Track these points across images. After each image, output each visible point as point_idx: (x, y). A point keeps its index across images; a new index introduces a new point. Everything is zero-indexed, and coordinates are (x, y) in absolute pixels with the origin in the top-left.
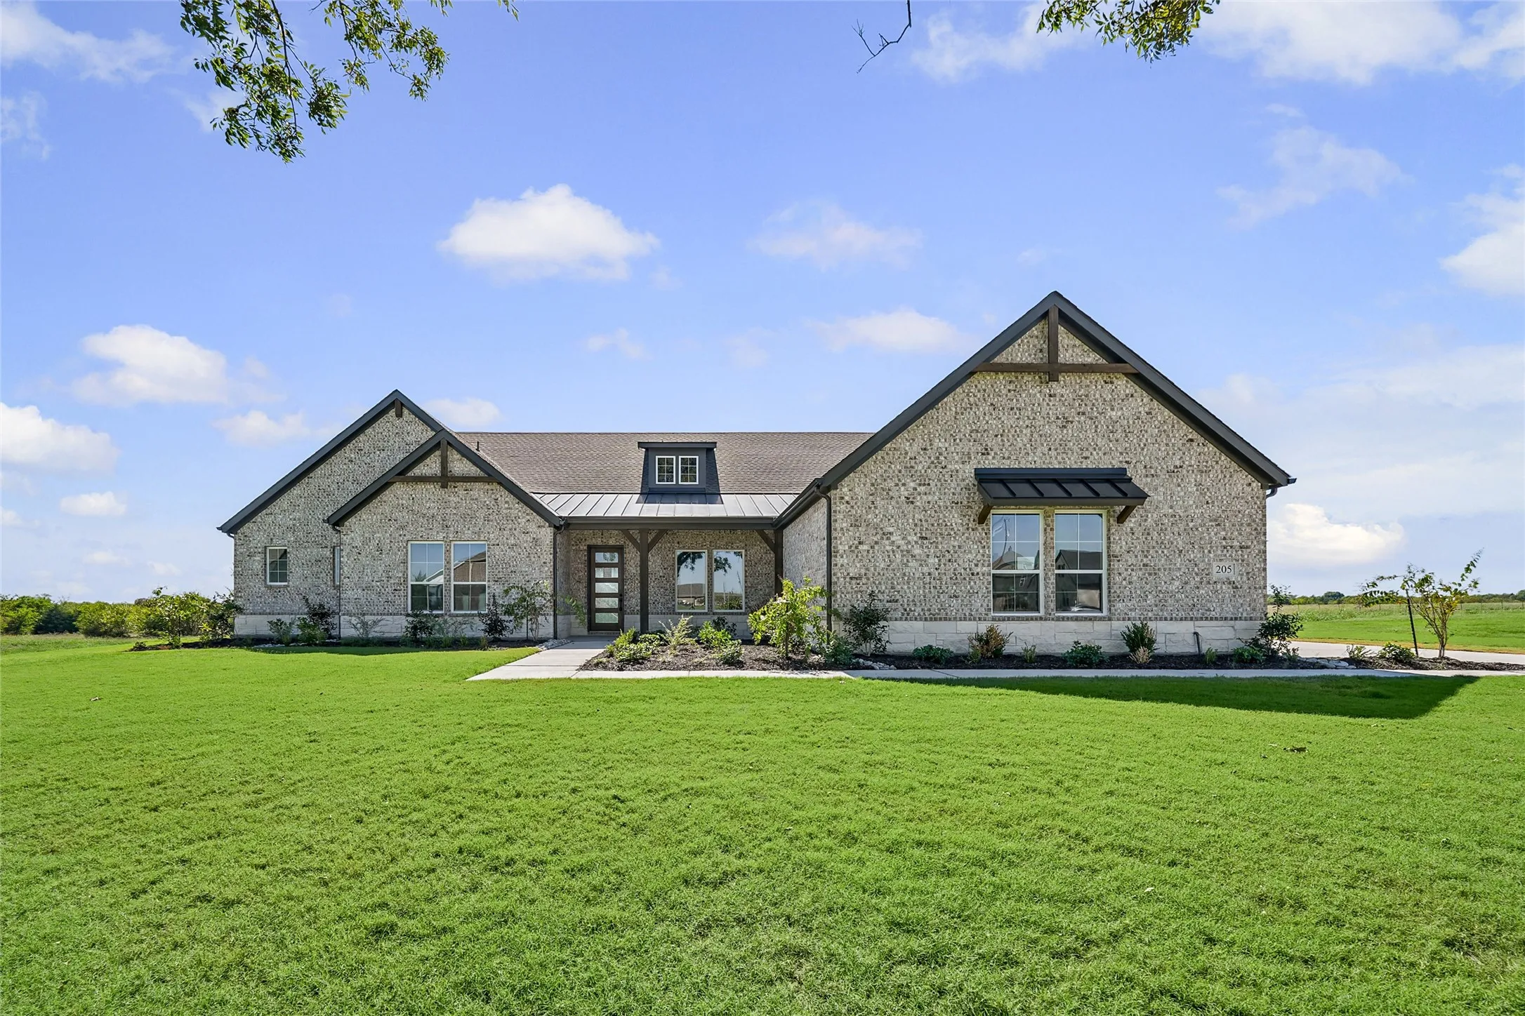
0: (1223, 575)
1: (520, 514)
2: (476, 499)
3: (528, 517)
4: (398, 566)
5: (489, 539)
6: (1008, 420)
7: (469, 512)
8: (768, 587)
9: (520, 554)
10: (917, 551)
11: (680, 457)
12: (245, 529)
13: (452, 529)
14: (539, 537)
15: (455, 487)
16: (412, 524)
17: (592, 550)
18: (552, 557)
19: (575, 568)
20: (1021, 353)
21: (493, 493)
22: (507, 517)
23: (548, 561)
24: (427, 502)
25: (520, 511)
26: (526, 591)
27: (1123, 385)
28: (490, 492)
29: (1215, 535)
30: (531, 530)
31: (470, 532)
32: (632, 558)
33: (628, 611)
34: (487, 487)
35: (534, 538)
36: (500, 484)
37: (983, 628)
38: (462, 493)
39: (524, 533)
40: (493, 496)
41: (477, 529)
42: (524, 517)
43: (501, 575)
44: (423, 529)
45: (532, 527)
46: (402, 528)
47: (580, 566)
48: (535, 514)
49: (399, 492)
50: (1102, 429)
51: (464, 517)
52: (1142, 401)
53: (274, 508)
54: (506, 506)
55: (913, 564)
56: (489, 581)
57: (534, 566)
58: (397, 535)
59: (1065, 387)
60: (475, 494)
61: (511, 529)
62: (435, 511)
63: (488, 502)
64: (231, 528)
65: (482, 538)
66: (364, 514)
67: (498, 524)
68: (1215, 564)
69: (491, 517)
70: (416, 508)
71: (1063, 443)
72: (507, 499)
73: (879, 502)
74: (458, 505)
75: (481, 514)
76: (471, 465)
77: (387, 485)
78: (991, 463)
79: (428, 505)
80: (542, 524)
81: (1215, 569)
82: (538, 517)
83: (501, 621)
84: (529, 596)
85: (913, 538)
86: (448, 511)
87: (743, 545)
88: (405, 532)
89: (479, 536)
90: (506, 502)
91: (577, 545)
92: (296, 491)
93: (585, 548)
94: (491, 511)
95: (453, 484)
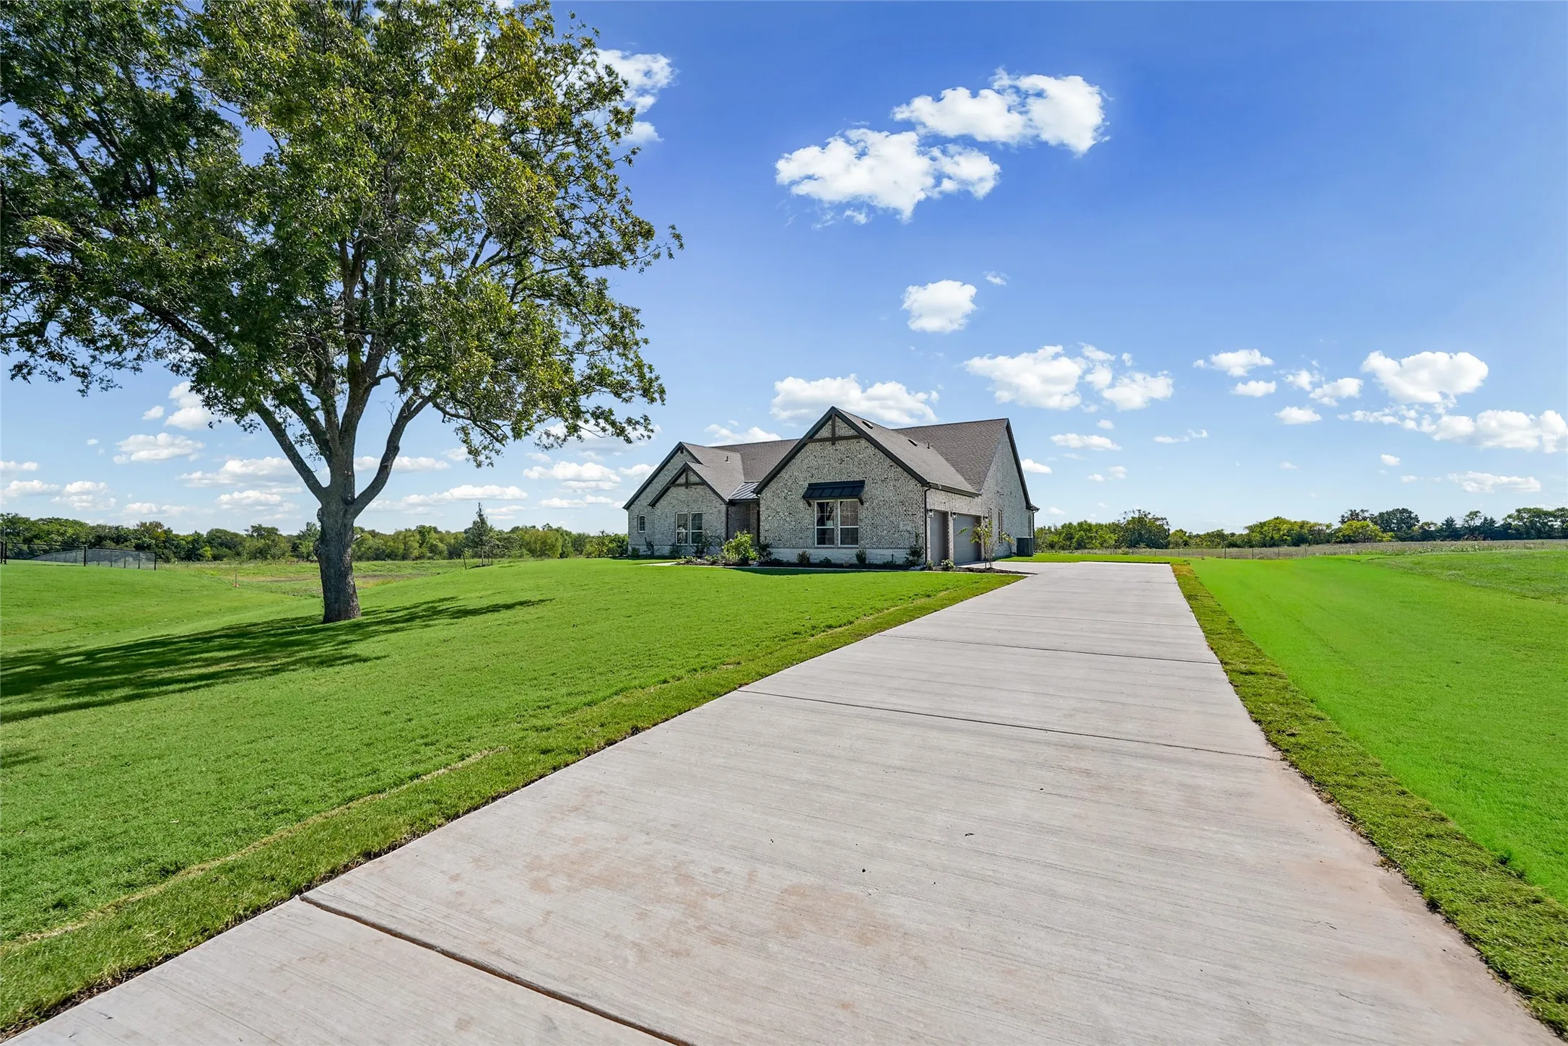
0: (905, 528)
2: (699, 493)
3: (717, 500)
4: (672, 524)
5: (703, 511)
6: (821, 461)
7: (696, 498)
9: (713, 517)
10: (788, 519)
12: (631, 508)
13: (690, 506)
14: (720, 509)
15: (686, 488)
16: (677, 505)
18: (725, 518)
20: (825, 432)
22: (709, 500)
23: (724, 520)
24: (679, 494)
25: (714, 497)
27: (863, 442)
28: (703, 489)
29: (901, 509)
31: (696, 508)
34: (702, 487)
35: (718, 510)
36: (707, 485)
37: (800, 551)
38: (694, 490)
39: (715, 507)
40: (704, 491)
41: (699, 506)
42: (715, 500)
43: (707, 527)
44: (680, 507)
45: (718, 505)
46: (674, 507)
48: (719, 498)
49: (673, 490)
50: (856, 463)
51: (694, 501)
52: (871, 450)
53: (640, 498)
55: (787, 525)
56: (703, 530)
57: (719, 523)
58: (672, 510)
59: (841, 446)
60: (698, 490)
61: (710, 506)
62: (680, 498)
63: (702, 494)
64: (627, 507)
66: (661, 501)
67: (706, 503)
68: (901, 523)
69: (703, 500)
70: (675, 497)
71: (841, 470)
72: (709, 492)
73: (775, 499)
74: (692, 496)
75: (700, 499)
76: (697, 477)
77: (668, 488)
78: (814, 481)
79: (682, 496)
80: (721, 503)
81: (901, 526)
82: (720, 500)
83: (703, 549)
85: (786, 514)
86: (685, 499)
88: (675, 509)
89: (700, 509)
90: (709, 494)
92: (648, 490)
94: (704, 498)
95: (690, 486)
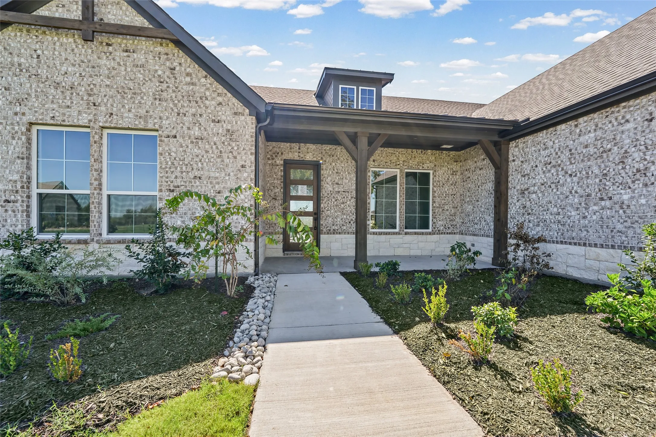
1: (208, 93)
2: (142, 66)
3: (220, 99)
4: (13, 162)
5: (161, 127)
7: (131, 85)
8: (454, 207)
9: (207, 152)
11: (360, 88)
13: (103, 108)
14: (235, 128)
15: (108, 45)
16: (37, 97)
17: (288, 164)
18: (253, 158)
19: (271, 184)
21: (168, 59)
22: (190, 97)
23: (248, 163)
24: (62, 64)
25: (208, 89)
26: (214, 205)
28: (163, 57)
30: (224, 118)
31: (131, 115)
32: (329, 175)
33: (325, 230)
34: (159, 49)
35: (228, 131)
36: (178, 43)
38: (119, 54)
39: (213, 121)
40: (168, 64)
41: (142, 112)
42: (213, 99)
43: (178, 182)
44: (55, 106)
45: (225, 114)
46: (20, 102)
47: (276, 181)
48: (229, 95)
51: (122, 92)
54: (188, 79)
56: (161, 191)
57: (229, 170)
58: (10, 113)
60: (140, 57)
61: (194, 115)
62: (76, 80)
63: (160, 72)
65: (150, 126)
67: (175, 105)
69: (165, 94)
70: (43, 72)
72: (188, 70)
74: (114, 73)
75: (151, 88)
76: (135, 13)
79: (64, 69)
80: (240, 110)
82: (234, 100)
83: (175, 255)
84: (221, 212)
86: (97, 81)
87: (433, 166)
88: (26, 110)
89: (146, 122)
90: (188, 74)
91: (273, 159)
93: (282, 162)
94: (165, 85)
95: (106, 40)
